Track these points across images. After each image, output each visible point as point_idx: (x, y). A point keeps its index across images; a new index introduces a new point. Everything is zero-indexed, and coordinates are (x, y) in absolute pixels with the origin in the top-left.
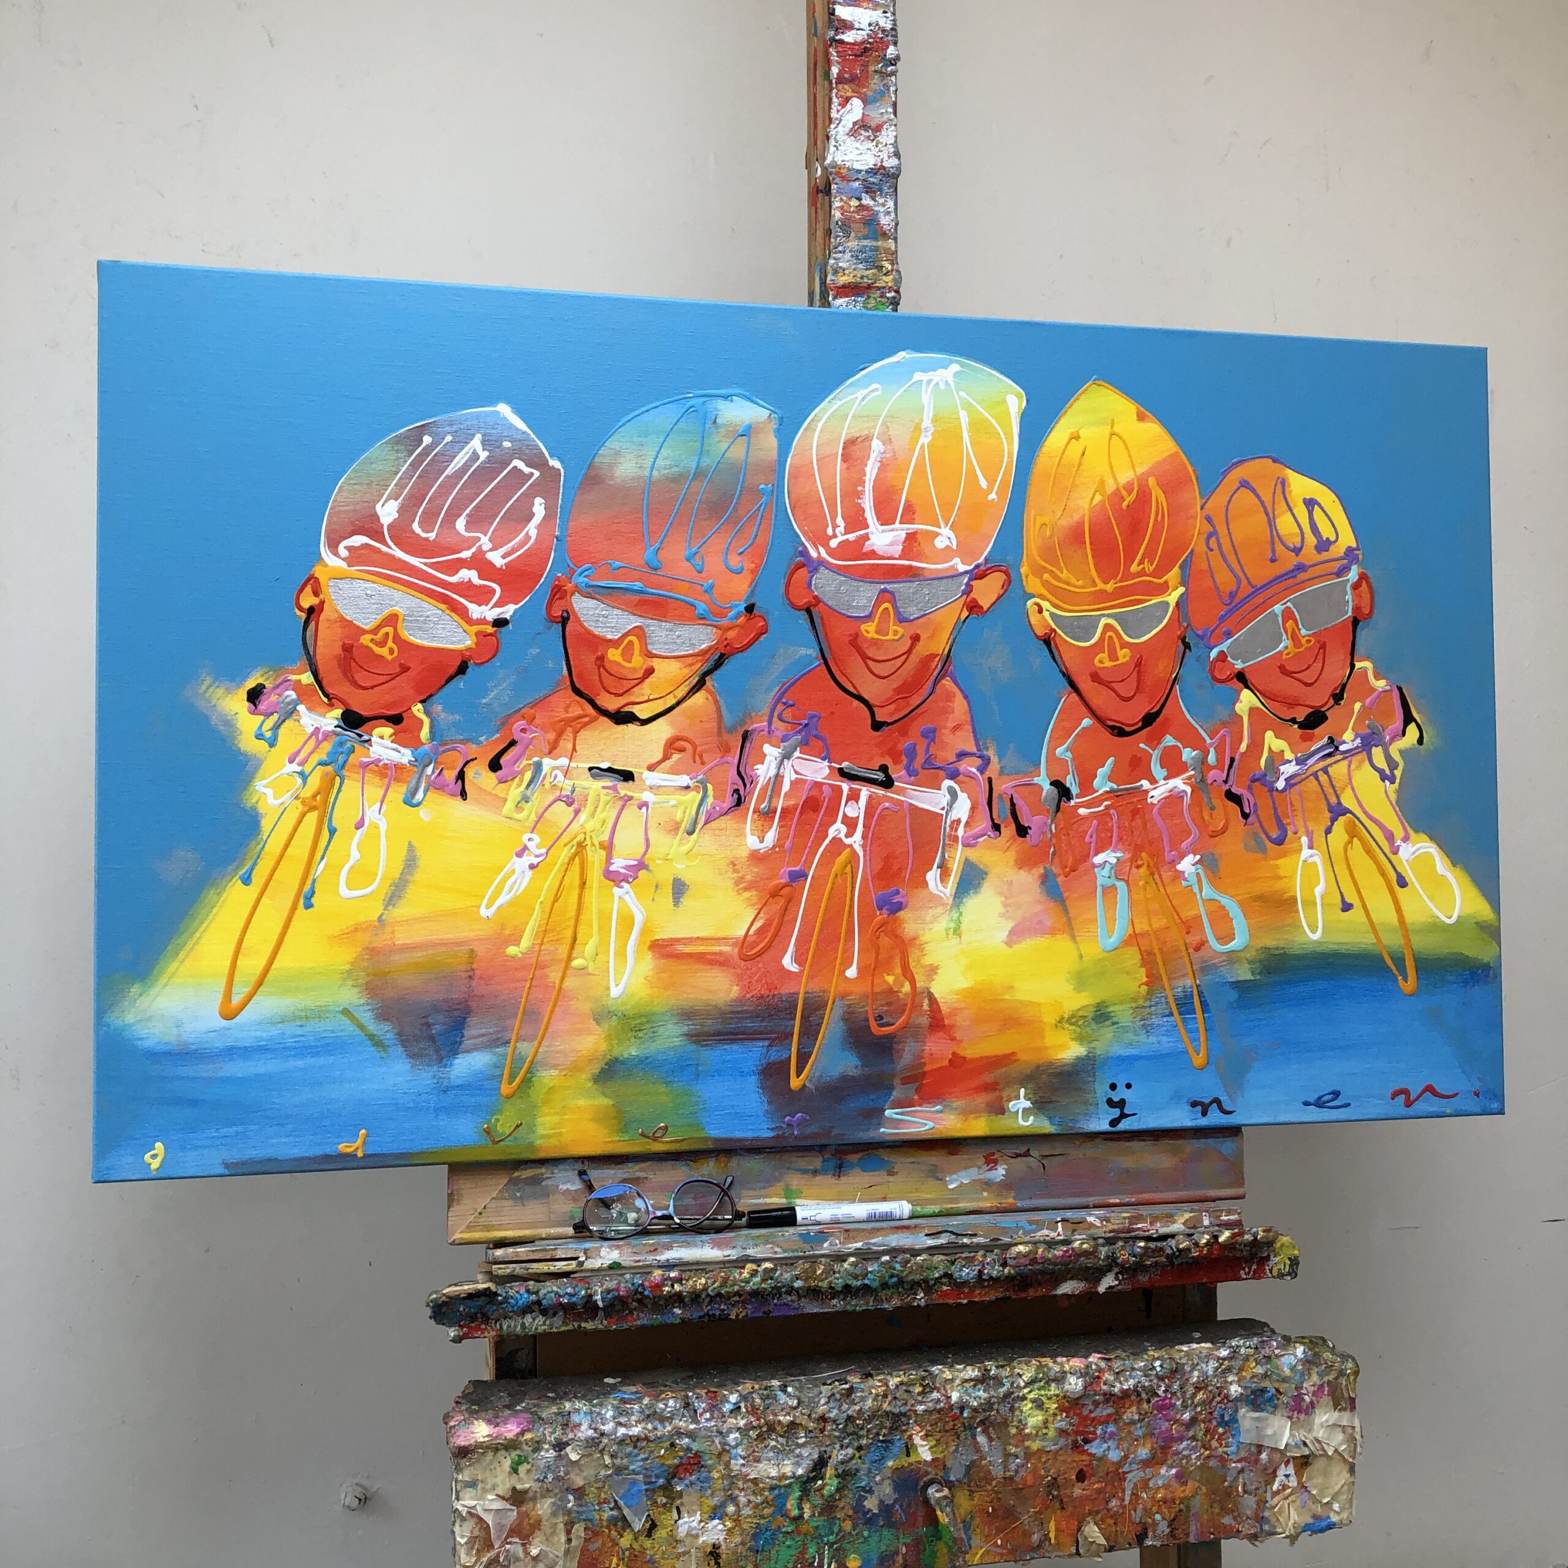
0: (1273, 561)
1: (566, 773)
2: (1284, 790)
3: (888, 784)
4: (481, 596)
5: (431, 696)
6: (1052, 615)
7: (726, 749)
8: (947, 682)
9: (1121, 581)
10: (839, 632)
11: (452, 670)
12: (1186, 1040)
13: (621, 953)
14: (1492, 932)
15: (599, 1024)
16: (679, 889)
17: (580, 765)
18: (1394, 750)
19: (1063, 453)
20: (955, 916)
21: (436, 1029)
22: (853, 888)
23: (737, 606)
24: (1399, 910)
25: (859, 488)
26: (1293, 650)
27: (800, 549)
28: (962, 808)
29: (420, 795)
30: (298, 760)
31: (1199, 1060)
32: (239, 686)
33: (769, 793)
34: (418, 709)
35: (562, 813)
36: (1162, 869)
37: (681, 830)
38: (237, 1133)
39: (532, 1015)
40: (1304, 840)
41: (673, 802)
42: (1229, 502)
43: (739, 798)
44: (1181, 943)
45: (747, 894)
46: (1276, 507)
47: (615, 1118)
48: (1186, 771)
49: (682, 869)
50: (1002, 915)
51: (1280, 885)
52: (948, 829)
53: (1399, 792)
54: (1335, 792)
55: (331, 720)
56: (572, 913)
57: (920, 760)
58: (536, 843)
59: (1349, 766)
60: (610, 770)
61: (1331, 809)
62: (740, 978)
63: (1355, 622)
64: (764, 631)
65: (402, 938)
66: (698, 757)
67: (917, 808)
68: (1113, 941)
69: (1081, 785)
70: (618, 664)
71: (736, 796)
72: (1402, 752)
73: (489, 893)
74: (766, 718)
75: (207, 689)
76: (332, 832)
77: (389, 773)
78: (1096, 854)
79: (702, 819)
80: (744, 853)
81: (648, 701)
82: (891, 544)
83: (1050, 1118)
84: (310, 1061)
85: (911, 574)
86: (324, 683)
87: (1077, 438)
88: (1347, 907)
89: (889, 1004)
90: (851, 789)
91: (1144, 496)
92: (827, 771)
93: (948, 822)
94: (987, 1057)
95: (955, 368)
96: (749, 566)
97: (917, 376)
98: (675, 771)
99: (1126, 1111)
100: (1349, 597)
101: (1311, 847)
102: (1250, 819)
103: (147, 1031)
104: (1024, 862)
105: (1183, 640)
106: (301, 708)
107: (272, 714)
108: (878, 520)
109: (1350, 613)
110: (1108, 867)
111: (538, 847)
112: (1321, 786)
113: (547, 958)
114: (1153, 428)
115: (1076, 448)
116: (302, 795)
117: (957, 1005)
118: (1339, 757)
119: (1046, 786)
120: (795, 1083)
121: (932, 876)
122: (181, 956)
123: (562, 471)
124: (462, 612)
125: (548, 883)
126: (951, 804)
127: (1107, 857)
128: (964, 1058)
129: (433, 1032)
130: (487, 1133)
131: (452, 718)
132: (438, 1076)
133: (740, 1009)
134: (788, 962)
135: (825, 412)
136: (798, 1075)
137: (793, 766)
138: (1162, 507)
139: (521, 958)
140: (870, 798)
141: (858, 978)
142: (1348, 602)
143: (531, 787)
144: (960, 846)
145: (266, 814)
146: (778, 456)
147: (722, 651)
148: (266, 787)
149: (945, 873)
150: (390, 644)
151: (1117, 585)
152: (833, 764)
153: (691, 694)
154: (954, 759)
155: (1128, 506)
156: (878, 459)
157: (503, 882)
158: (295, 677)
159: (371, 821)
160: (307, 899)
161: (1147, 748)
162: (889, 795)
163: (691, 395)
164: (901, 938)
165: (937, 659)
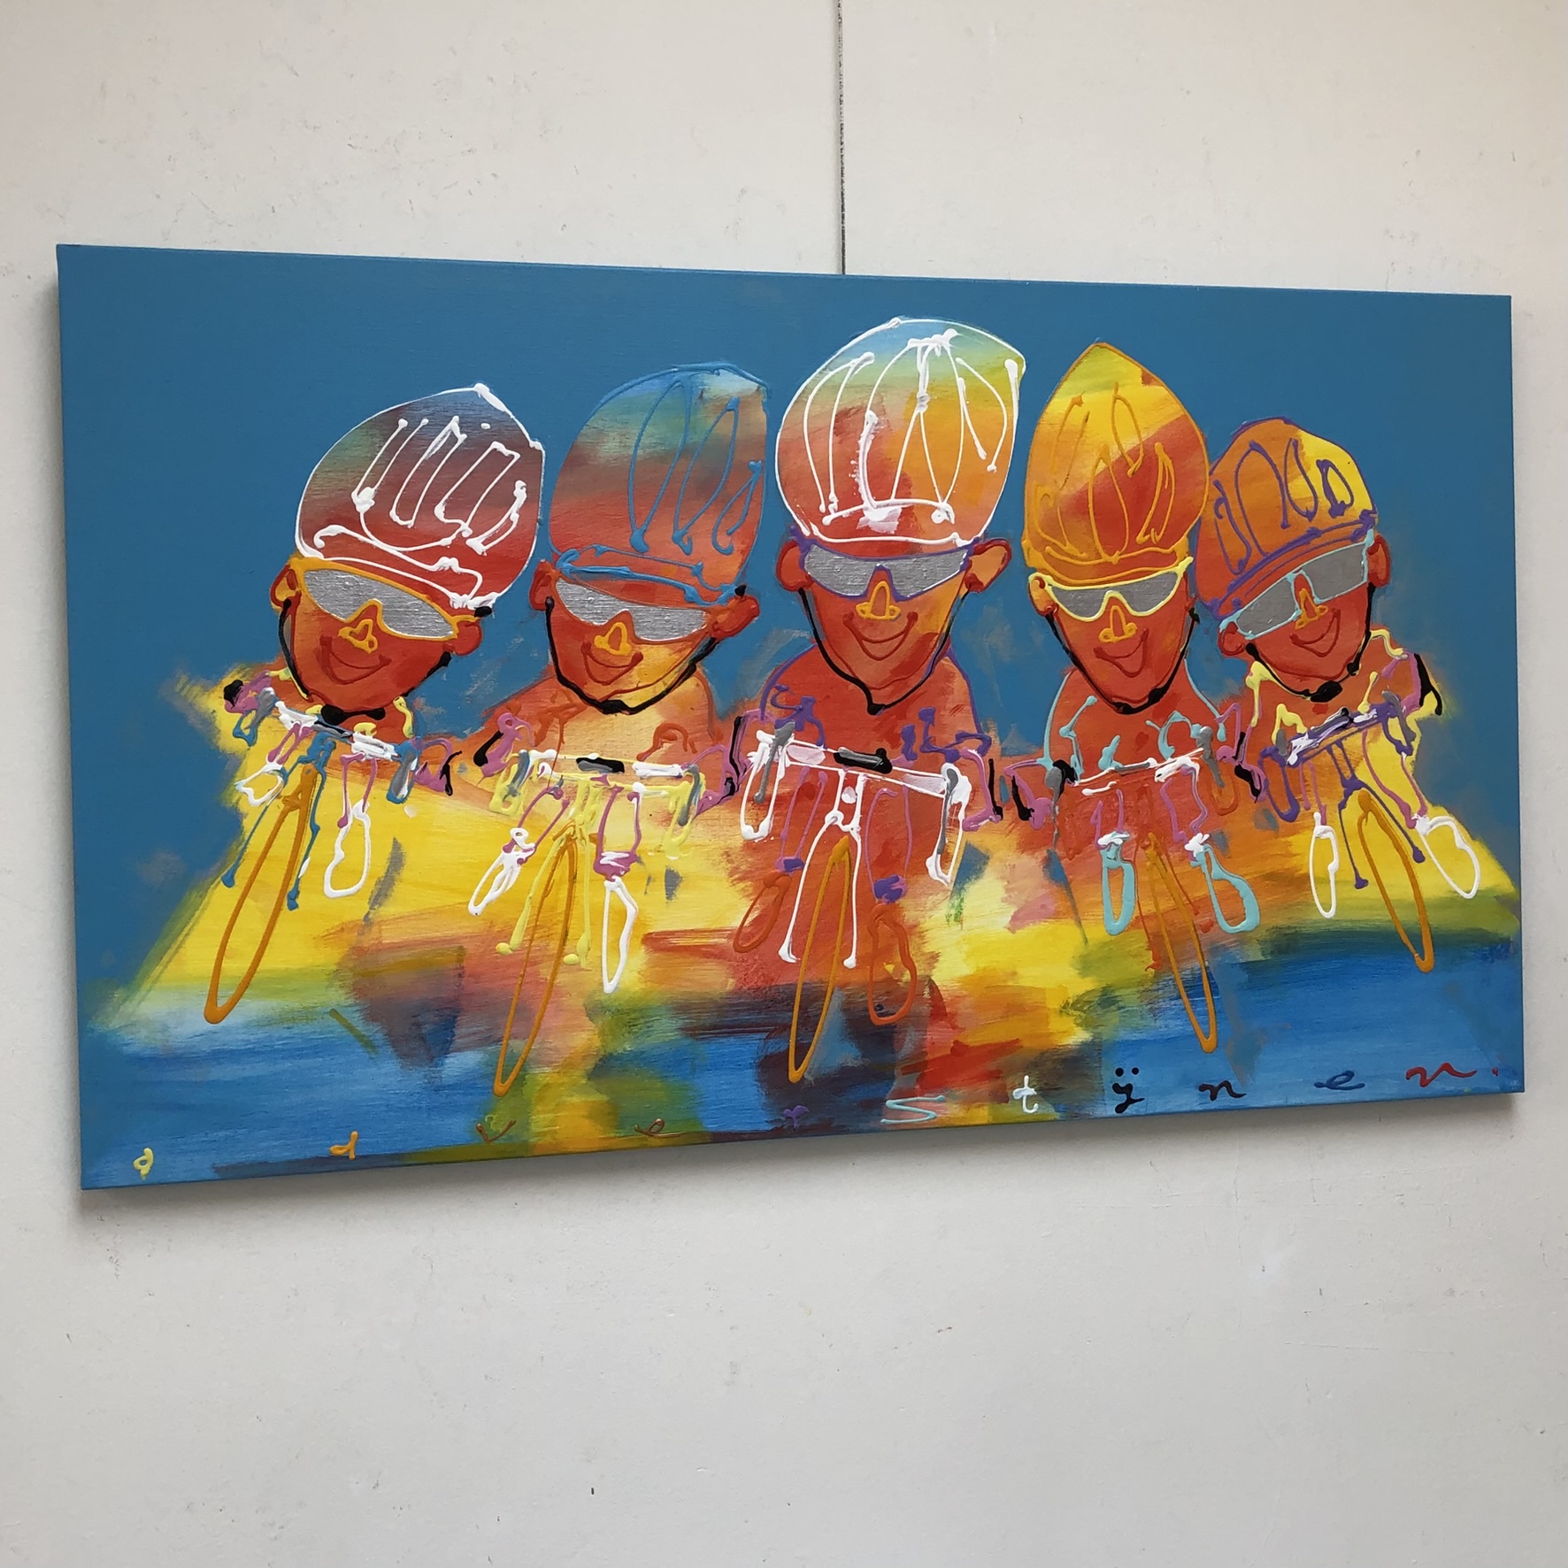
0: (1284, 526)
1: (554, 764)
2: (1297, 764)
3: (885, 768)
4: (463, 585)
5: (413, 689)
6: (1055, 589)
7: (716, 737)
8: (946, 662)
9: (1126, 552)
10: (833, 614)
11: (435, 661)
12: (1195, 1023)
13: (614, 948)
14: (1512, 905)
15: (591, 1020)
16: (672, 881)
17: (568, 757)
18: (1411, 720)
19: (1066, 418)
20: (956, 902)
21: (427, 1028)
22: (851, 874)
23: (728, 588)
24: (1415, 885)
25: (853, 462)
26: (1306, 620)
27: (792, 527)
28: (963, 792)
29: (404, 791)
30: (278, 757)
31: (1209, 1043)
32: (216, 683)
33: (763, 780)
34: (400, 703)
35: (550, 805)
36: (1170, 850)
37: (674, 820)
38: (226, 1137)
39: (524, 1013)
40: (1317, 815)
41: (664, 793)
42: (1239, 466)
43: (733, 787)
44: (1190, 923)
45: (742, 885)
46: (1288, 470)
47: (610, 1114)
48: (1196, 748)
49: (674, 860)
50: (1004, 900)
51: (1294, 862)
52: (948, 813)
53: (1413, 763)
54: (1350, 766)
55: (310, 716)
56: (562, 907)
57: (918, 742)
58: (524, 837)
59: (1364, 739)
60: (599, 761)
61: (1344, 782)
62: (736, 971)
63: (1371, 588)
64: (754, 613)
65: (390, 936)
66: (689, 745)
67: (916, 792)
68: (1119, 924)
69: (1085, 765)
70: (605, 651)
71: (729, 785)
72: (1419, 723)
73: (477, 890)
74: (758, 704)
75: (183, 687)
76: (316, 829)
77: (371, 769)
78: (1102, 836)
79: (695, 808)
80: (739, 843)
81: (638, 688)
82: (886, 520)
83: (1054, 1105)
84: (299, 1063)
85: (909, 550)
86: (303, 680)
87: (1080, 403)
88: (1361, 883)
89: (889, 993)
90: (847, 775)
91: (1150, 463)
92: (824, 757)
93: (949, 806)
94: (990, 1045)
95: (951, 333)
96: (738, 546)
97: (912, 343)
98: (666, 760)
99: (1133, 1097)
100: (1364, 563)
101: (1324, 823)
102: (1261, 796)
103: (132, 1035)
104: (1026, 846)
105: (1192, 612)
106: (280, 704)
107: (250, 711)
108: (873, 495)
109: (1365, 580)
110: (1113, 848)
111: (527, 841)
112: (1335, 760)
113: (538, 953)
114: (1159, 391)
115: (1078, 414)
116: (283, 794)
117: (957, 994)
118: (1354, 729)
119: (1050, 766)
120: (794, 1075)
121: (932, 862)
122: (165, 959)
123: (544, 452)
124: (444, 602)
125: (537, 879)
126: (951, 788)
127: (1113, 839)
128: (967, 1046)
129: (423, 1031)
130: (480, 1131)
131: (434, 711)
132: (428, 1077)
133: (736, 1002)
134: (785, 952)
135: (816, 383)
136: (797, 1068)
137: (787, 753)
138: (1169, 474)
139: (510, 955)
140: (868, 784)
141: (857, 968)
142: (1363, 568)
143: (519, 779)
144: (961, 830)
145: (247, 814)
146: (768, 431)
147: (713, 636)
148: (247, 785)
149: (945, 859)
150: (370, 636)
151: (1123, 556)
152: (829, 750)
153: (681, 680)
154: (954, 741)
155: (1133, 473)
156: (872, 431)
157: (492, 876)
158: (273, 673)
159: (354, 818)
160: (290, 898)
161: (1154, 725)
162: (887, 779)
163: (676, 369)
164: (900, 926)
165: (936, 638)
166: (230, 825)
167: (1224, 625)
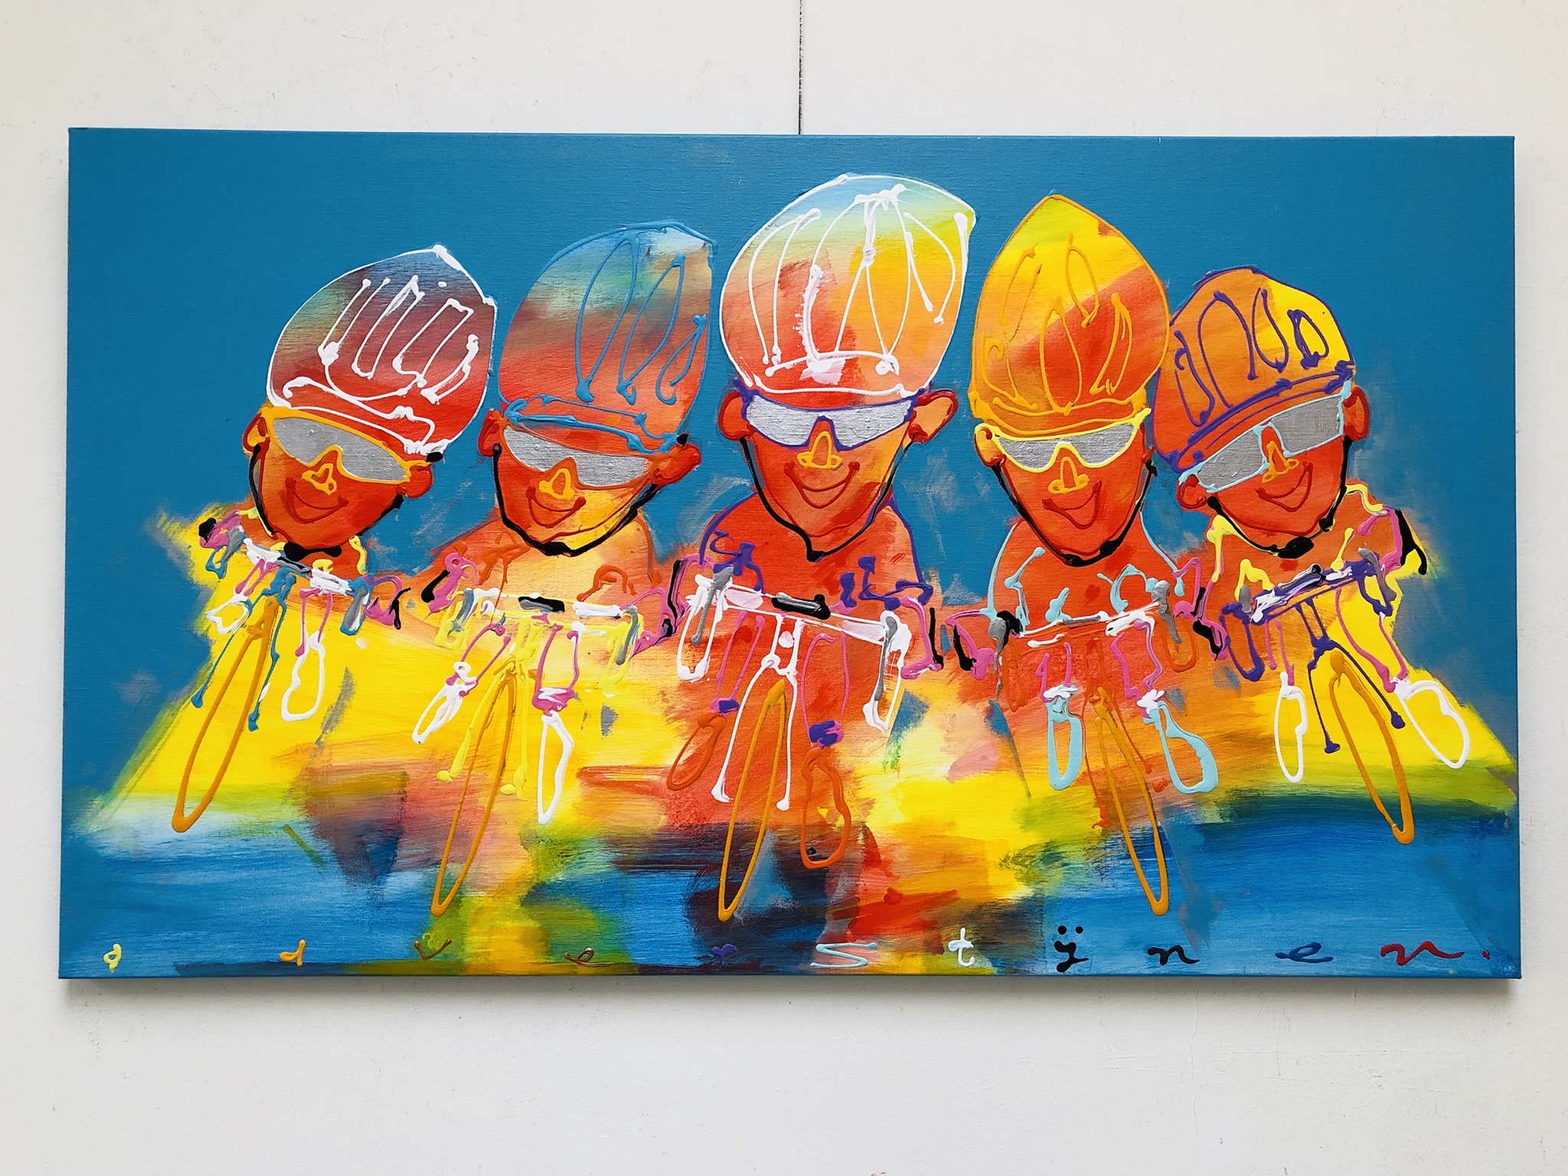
0: (1252, 378)
1: (497, 602)
2: (1261, 622)
3: (824, 614)
4: (416, 431)
5: (367, 529)
6: (1003, 441)
7: (655, 578)
8: (887, 511)
9: (1079, 403)
10: (774, 462)
11: (388, 503)
12: (1145, 884)
13: (550, 780)
14: (1509, 779)
15: (526, 849)
16: (608, 718)
17: (511, 595)
18: (1391, 580)
19: (1016, 272)
20: (893, 749)
21: (370, 848)
22: (786, 719)
23: (670, 436)
24: (1393, 752)
25: (797, 315)
26: (1274, 473)
27: (736, 378)
28: (902, 639)
29: (356, 625)
30: (244, 590)
31: (1160, 906)
33: (700, 624)
34: (355, 542)
35: (493, 640)
36: (1121, 705)
37: (612, 659)
38: (187, 938)
39: (462, 838)
40: (1284, 675)
41: (603, 632)
42: (1203, 316)
43: (670, 628)
44: (1141, 782)
45: (677, 724)
46: (1257, 322)
47: (541, 940)
48: (1150, 602)
49: (611, 698)
50: (943, 750)
51: (1255, 723)
52: (887, 661)
53: (1396, 625)
54: (1321, 625)
55: (274, 552)
56: (501, 740)
57: (858, 589)
58: (466, 671)
59: (1337, 597)
60: (540, 600)
61: (1314, 641)
62: (669, 808)
63: (1347, 442)
64: (698, 461)
65: (339, 760)
66: (628, 586)
67: (854, 639)
68: (1064, 778)
69: (1031, 617)
70: (549, 496)
71: (666, 626)
72: (1399, 581)
73: (421, 719)
74: (698, 549)
75: (165, 523)
76: (275, 658)
77: (328, 602)
78: (1047, 688)
79: (632, 648)
80: (674, 683)
81: (580, 531)
82: (830, 372)
83: (993, 961)
84: (254, 873)
86: (269, 518)
87: (1032, 255)
88: (1331, 748)
89: (821, 837)
90: (785, 620)
92: (761, 601)
93: (887, 654)
94: (925, 895)
95: (899, 188)
96: (681, 396)
97: (860, 199)
98: (606, 601)
99: (1077, 956)
100: (1340, 415)
101: (1291, 683)
102: (1222, 653)
103: (108, 841)
104: (968, 696)
105: (1148, 464)
106: (248, 541)
107: (222, 547)
108: (816, 347)
109: (1341, 433)
110: (1060, 702)
111: (469, 675)
112: (1305, 619)
113: (477, 783)
114: (1117, 242)
115: (1030, 265)
116: (247, 624)
117: (893, 841)
118: (1327, 587)
119: (994, 617)
120: (724, 914)
121: (870, 708)
122: (138, 772)
123: (496, 308)
124: (398, 448)
125: (478, 710)
126: (890, 635)
127: (1059, 691)
128: (901, 895)
129: (368, 850)
130: (417, 948)
131: (386, 549)
132: (372, 893)
133: (667, 838)
134: (718, 793)
135: (762, 240)
136: (726, 906)
137: (725, 597)
138: (1127, 325)
139: (450, 783)
140: (805, 628)
141: (789, 810)
142: (1339, 420)
143: (462, 617)
144: (900, 677)
145: (215, 641)
146: (712, 286)
147: (654, 483)
148: (216, 615)
149: (883, 705)
150: (330, 479)
151: (1074, 408)
152: (767, 595)
153: (622, 525)
154: (895, 589)
155: (1088, 324)
156: (818, 285)
157: (435, 708)
158: (242, 513)
159: (311, 648)
160: (252, 721)
161: (1106, 578)
162: (825, 625)
163: (625, 229)
164: (835, 771)
165: (877, 488)
166: (199, 650)
167: (1183, 478)
